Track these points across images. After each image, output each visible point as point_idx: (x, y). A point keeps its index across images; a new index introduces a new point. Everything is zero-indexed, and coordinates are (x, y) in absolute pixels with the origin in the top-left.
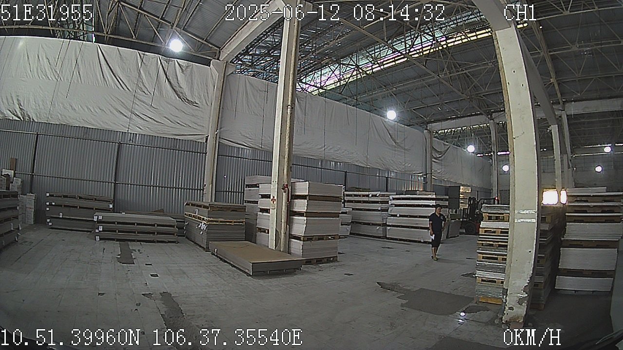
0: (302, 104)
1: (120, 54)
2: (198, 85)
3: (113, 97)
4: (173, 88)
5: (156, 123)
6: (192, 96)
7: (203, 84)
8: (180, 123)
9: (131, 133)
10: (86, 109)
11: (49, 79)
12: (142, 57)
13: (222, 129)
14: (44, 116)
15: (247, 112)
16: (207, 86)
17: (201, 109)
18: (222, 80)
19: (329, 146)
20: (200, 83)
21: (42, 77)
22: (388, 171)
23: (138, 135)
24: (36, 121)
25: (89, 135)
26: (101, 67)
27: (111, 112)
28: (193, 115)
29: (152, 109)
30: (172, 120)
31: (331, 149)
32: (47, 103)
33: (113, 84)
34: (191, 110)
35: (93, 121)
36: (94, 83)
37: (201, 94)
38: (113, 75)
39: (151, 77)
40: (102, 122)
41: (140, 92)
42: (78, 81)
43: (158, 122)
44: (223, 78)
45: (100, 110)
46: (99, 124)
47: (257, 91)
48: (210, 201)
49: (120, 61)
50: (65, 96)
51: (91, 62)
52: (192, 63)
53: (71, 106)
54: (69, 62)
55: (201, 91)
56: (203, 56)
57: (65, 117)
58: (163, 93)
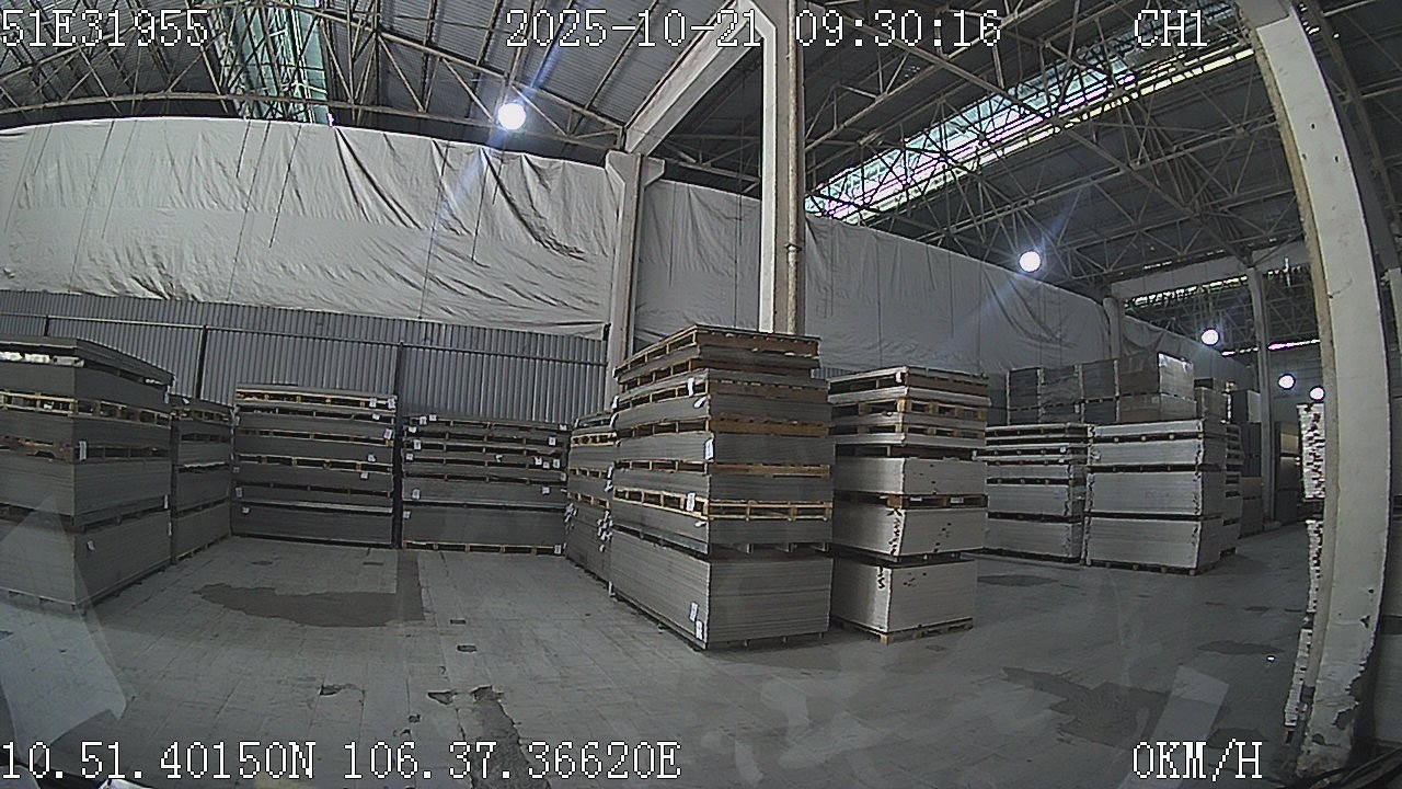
0: (822, 246)
1: (391, 148)
2: (580, 211)
3: (379, 243)
4: (522, 220)
5: (485, 298)
6: (569, 237)
7: (592, 207)
8: (543, 297)
9: (427, 323)
10: (319, 271)
11: (227, 209)
12: (444, 152)
13: (641, 309)
14: (219, 289)
15: (699, 268)
16: (600, 212)
17: (589, 265)
18: (636, 197)
19: (890, 343)
20: (583, 207)
23: (443, 327)
24: (202, 300)
25: (328, 328)
26: (348, 177)
27: (377, 276)
28: (572, 279)
29: (476, 269)
30: (523, 293)
31: (897, 347)
32: (224, 261)
33: (379, 216)
34: (568, 268)
35: (336, 298)
36: (335, 212)
37: (588, 230)
38: (377, 195)
39: (467, 195)
40: (359, 298)
41: (445, 230)
42: (296, 210)
43: (490, 296)
44: (636, 194)
45: (352, 275)
46: (351, 304)
47: (719, 218)
49: (392, 162)
50: (265, 244)
51: (324, 168)
52: (562, 161)
53: (283, 267)
54: (271, 169)
55: (586, 224)
56: (587, 144)
57: (271, 290)
58: (498, 231)
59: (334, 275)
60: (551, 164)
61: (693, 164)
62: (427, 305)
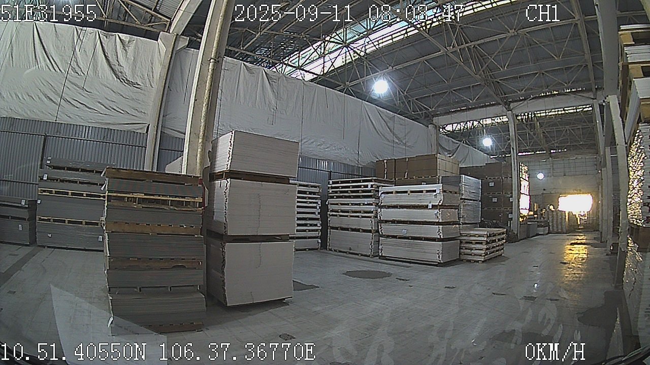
1: (56, 31)
2: (141, 63)
3: (42, 80)
4: (111, 67)
5: (88, 109)
6: (134, 76)
7: (148, 62)
9: (59, 123)
10: (15, 96)
12: (79, 33)
17: (142, 92)
26: (34, 47)
27: (39, 98)
28: (132, 99)
29: (85, 93)
30: (107, 106)
33: (44, 66)
34: (131, 93)
35: (20, 111)
36: (26, 65)
37: (144, 74)
40: (30, 110)
41: (73, 73)
42: (10, 64)
44: (171, 54)
45: (28, 97)
46: (26, 113)
49: (55, 38)
51: (25, 42)
52: (137, 37)
56: (151, 29)
58: (98, 73)
59: (20, 97)
60: (130, 38)
62: (60, 113)
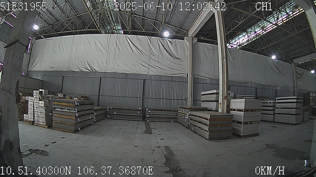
0: (232, 54)
1: (138, 39)
3: (138, 59)
4: (168, 52)
6: (178, 55)
7: (183, 49)
8: (174, 69)
9: (149, 75)
10: (125, 65)
11: (103, 53)
12: (150, 39)
13: (195, 70)
14: (103, 69)
15: (206, 61)
17: (183, 61)
18: (192, 46)
19: (247, 75)
20: (181, 49)
21: (99, 52)
22: (277, 86)
23: (153, 75)
24: (99, 72)
25: (128, 76)
26: (130, 45)
27: (138, 65)
28: (180, 64)
29: (159, 63)
30: (169, 68)
31: (248, 76)
32: (104, 64)
33: (137, 53)
34: (178, 62)
38: (137, 49)
39: (156, 48)
40: (134, 70)
43: (162, 69)
44: (192, 45)
45: (133, 65)
46: (132, 71)
47: (209, 50)
48: (190, 106)
49: (139, 42)
50: (113, 60)
51: (124, 43)
52: (175, 40)
53: (117, 64)
54: (112, 44)
55: (182, 53)
56: (180, 36)
57: (115, 69)
58: (163, 55)
59: (129, 65)
60: (173, 40)
61: (203, 38)
62: (149, 71)
